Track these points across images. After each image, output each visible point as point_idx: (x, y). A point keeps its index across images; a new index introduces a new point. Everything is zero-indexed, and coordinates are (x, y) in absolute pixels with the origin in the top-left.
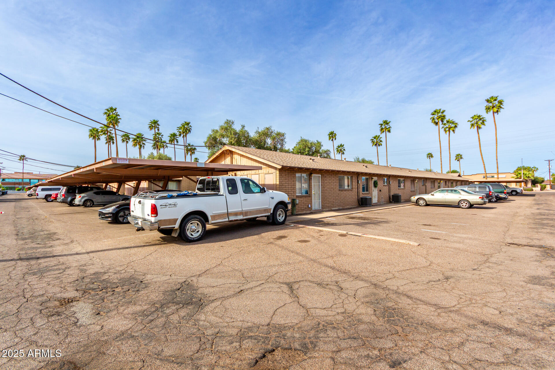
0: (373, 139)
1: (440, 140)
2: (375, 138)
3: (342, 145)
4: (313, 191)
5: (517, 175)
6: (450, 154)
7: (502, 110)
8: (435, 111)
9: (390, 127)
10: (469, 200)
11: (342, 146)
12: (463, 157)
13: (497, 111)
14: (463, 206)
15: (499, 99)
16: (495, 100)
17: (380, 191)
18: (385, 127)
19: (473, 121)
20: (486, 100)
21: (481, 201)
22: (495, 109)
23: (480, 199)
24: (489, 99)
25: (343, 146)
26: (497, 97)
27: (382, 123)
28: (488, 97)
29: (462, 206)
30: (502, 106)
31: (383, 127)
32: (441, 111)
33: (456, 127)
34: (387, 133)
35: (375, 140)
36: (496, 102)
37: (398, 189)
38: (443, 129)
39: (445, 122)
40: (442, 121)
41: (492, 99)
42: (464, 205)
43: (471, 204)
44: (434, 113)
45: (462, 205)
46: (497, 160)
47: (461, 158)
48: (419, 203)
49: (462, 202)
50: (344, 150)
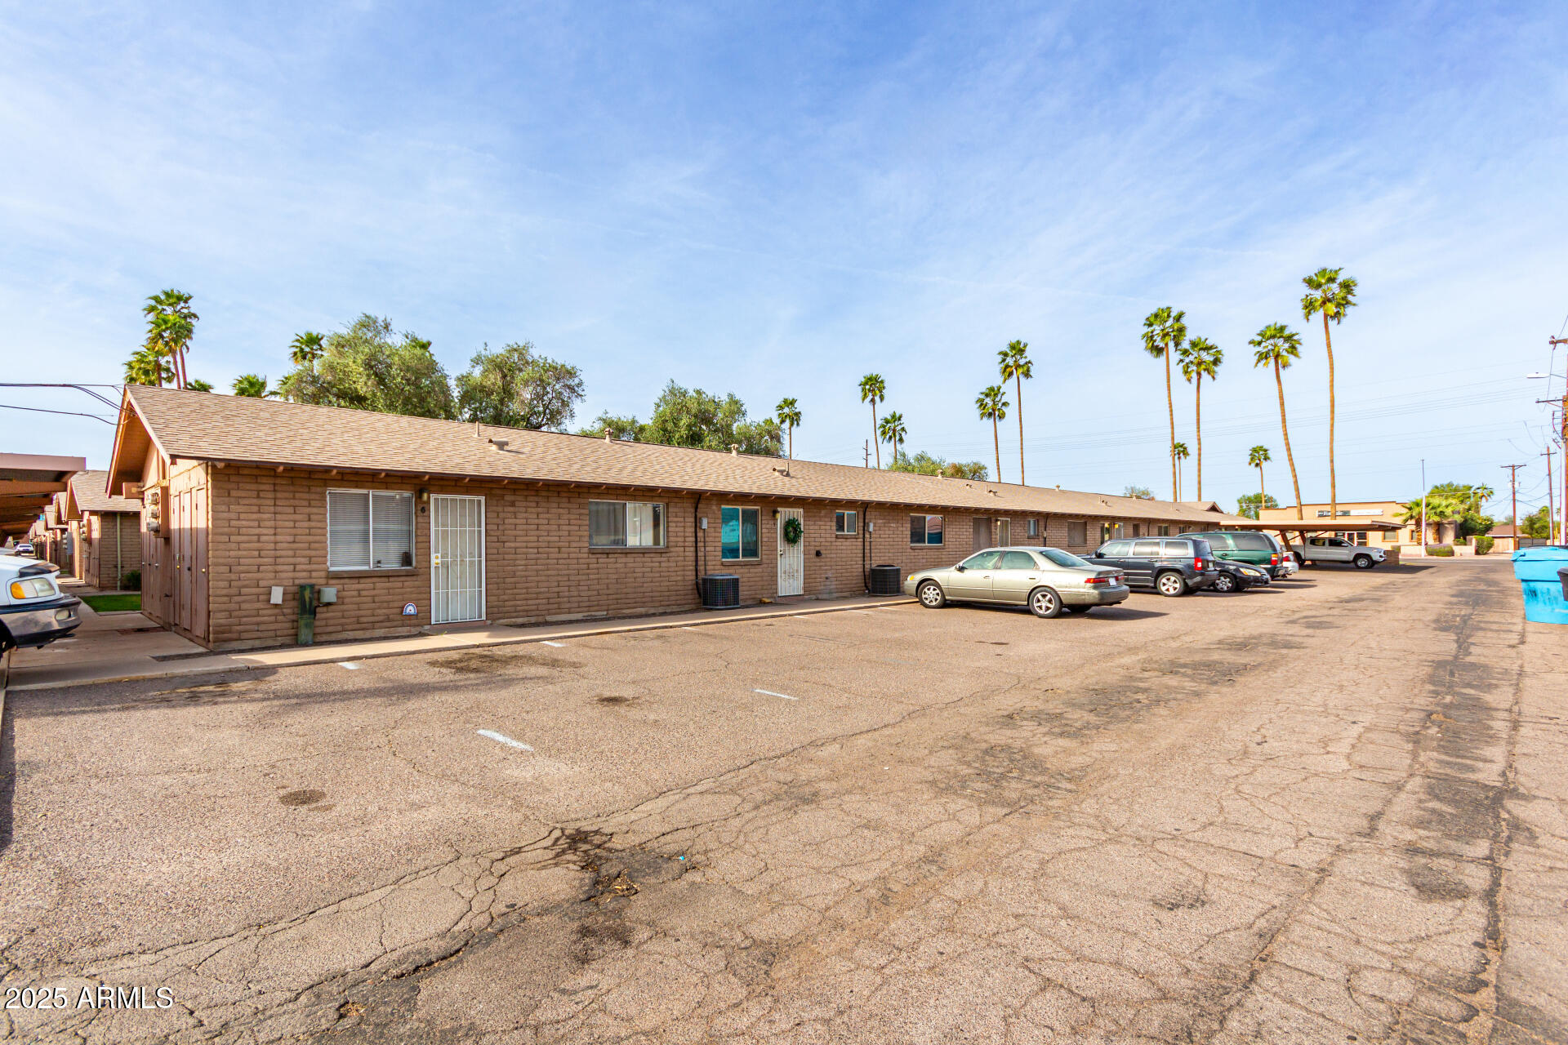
0: (982, 397)
1: (1170, 400)
2: (987, 395)
3: (897, 416)
4: (433, 556)
5: (1410, 509)
6: (1199, 444)
7: (1349, 310)
8: (1156, 316)
9: (1029, 362)
10: (1057, 589)
11: (896, 418)
12: (1270, 453)
13: (1337, 314)
14: (1040, 607)
15: (1341, 278)
16: (1332, 280)
17: (818, 554)
18: (1015, 362)
19: (1263, 344)
20: (1304, 280)
21: (1092, 591)
22: (1331, 308)
23: (1089, 585)
24: (1315, 278)
25: (899, 419)
26: (1336, 272)
27: (1006, 348)
28: (1311, 272)
29: (1038, 609)
30: (1350, 297)
31: (1010, 361)
32: (1173, 314)
33: (1216, 362)
34: (1022, 379)
35: (988, 401)
36: (1335, 287)
37: (912, 548)
38: (1181, 365)
39: (1186, 345)
40: (1177, 344)
41: (1324, 276)
42: (1043, 605)
43: (1064, 601)
44: (1152, 319)
45: (1039, 604)
46: (1332, 461)
47: (1266, 458)
48: (924, 596)
49: (1039, 595)
50: (903, 429)
